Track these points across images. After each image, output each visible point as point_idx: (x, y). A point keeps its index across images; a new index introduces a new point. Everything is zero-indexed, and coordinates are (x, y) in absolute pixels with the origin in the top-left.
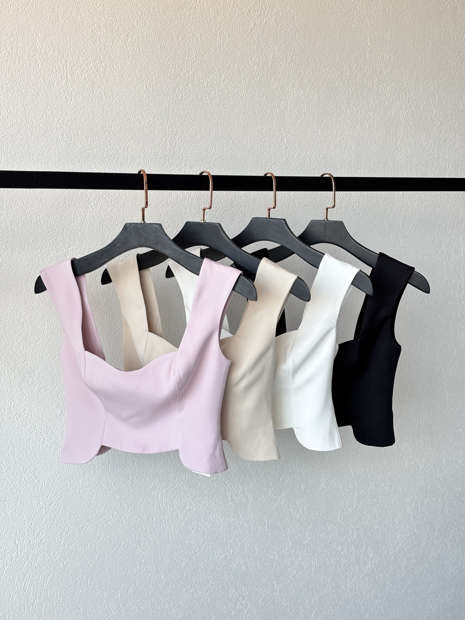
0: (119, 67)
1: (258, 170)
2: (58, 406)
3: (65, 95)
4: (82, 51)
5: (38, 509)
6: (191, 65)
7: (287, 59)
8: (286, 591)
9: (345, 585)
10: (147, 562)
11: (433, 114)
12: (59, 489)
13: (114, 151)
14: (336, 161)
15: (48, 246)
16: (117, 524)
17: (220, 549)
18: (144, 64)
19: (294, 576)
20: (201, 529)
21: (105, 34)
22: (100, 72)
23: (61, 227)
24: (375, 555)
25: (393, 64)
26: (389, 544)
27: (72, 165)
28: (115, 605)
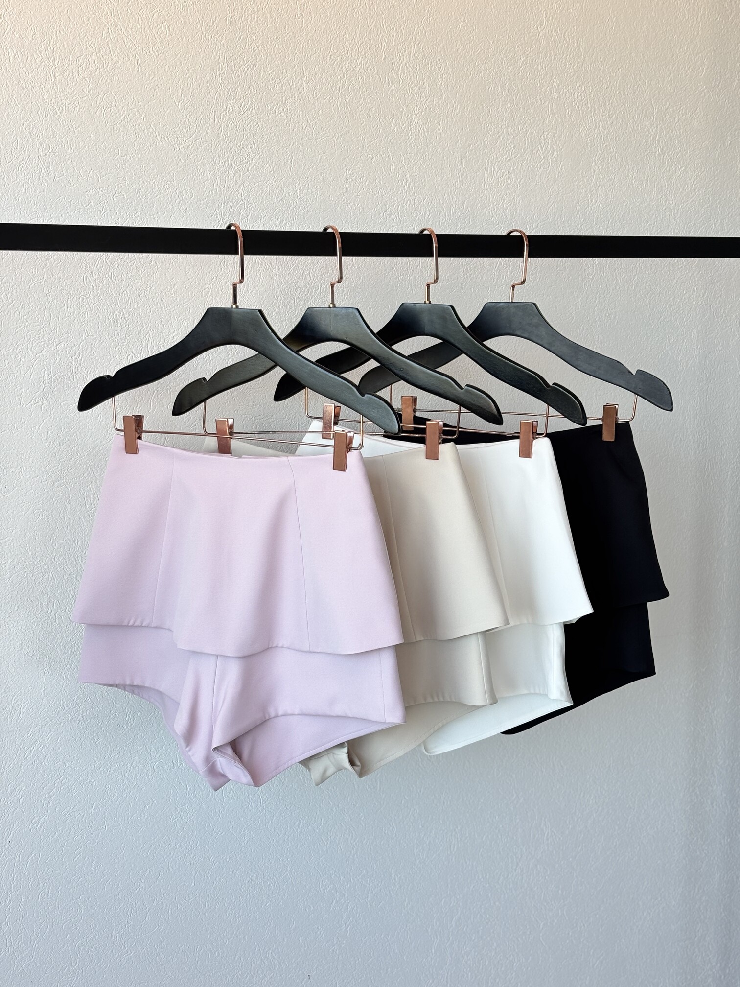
0: (138, 60)
1: (364, 225)
4: (79, 35)
6: (254, 58)
7: (411, 47)
8: (410, 885)
9: (505, 876)
10: (187, 835)
11: (650, 135)
12: (46, 721)
13: (131, 193)
14: (491, 211)
15: (25, 342)
16: (139, 777)
17: (305, 817)
18: (179, 55)
19: (423, 860)
20: (274, 786)
22: (108, 69)
24: (554, 831)
25: (584, 56)
26: (577, 814)
28: (136, 901)
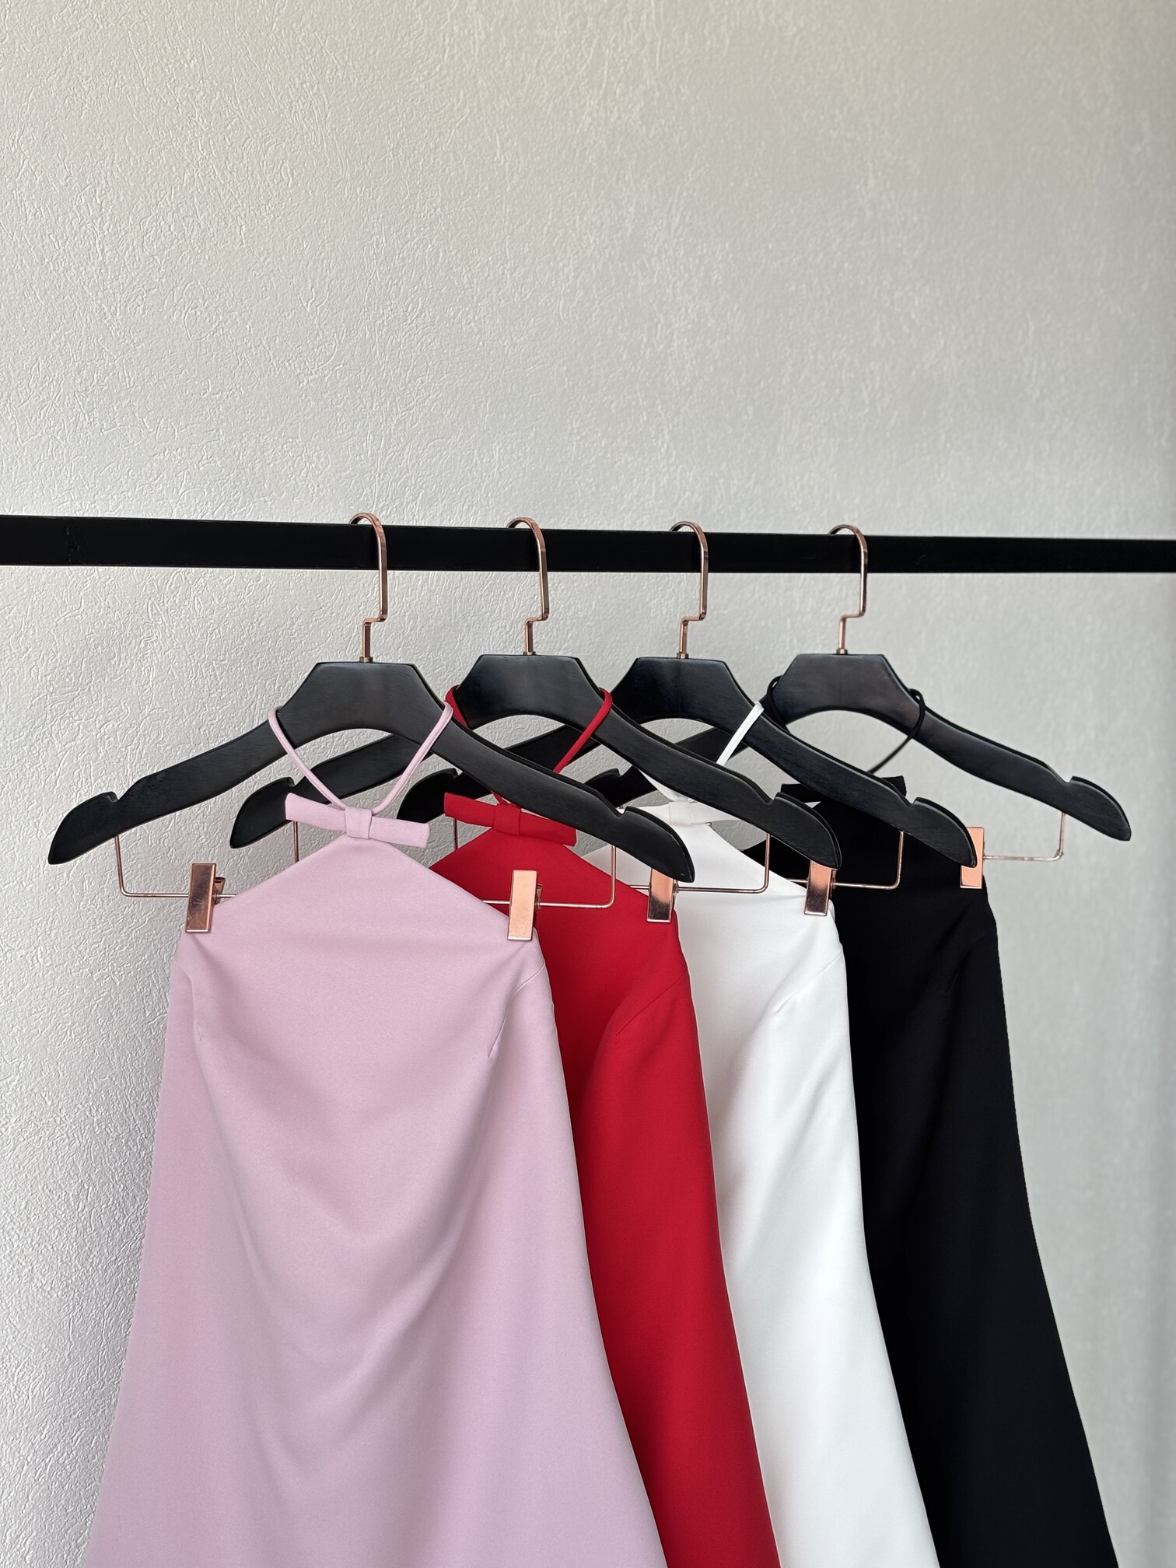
2: (71, 1172)
3: (99, 302)
5: (15, 1468)
21: (207, 135)
23: (83, 666)
27: (115, 497)
